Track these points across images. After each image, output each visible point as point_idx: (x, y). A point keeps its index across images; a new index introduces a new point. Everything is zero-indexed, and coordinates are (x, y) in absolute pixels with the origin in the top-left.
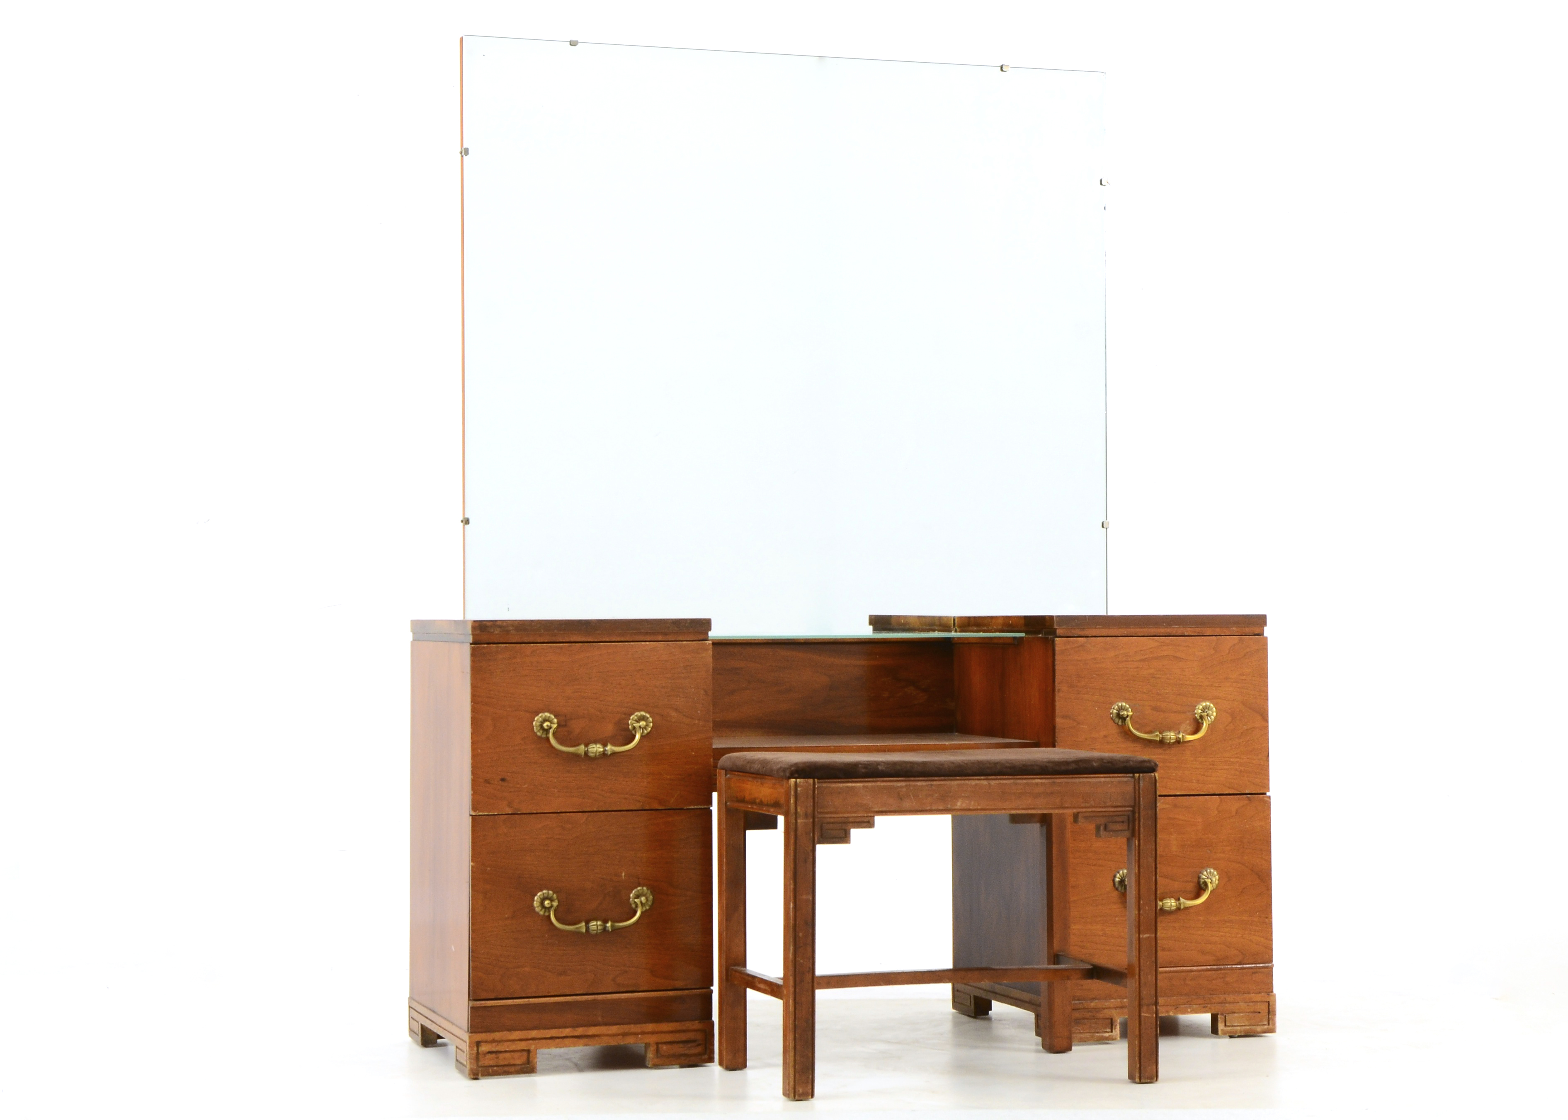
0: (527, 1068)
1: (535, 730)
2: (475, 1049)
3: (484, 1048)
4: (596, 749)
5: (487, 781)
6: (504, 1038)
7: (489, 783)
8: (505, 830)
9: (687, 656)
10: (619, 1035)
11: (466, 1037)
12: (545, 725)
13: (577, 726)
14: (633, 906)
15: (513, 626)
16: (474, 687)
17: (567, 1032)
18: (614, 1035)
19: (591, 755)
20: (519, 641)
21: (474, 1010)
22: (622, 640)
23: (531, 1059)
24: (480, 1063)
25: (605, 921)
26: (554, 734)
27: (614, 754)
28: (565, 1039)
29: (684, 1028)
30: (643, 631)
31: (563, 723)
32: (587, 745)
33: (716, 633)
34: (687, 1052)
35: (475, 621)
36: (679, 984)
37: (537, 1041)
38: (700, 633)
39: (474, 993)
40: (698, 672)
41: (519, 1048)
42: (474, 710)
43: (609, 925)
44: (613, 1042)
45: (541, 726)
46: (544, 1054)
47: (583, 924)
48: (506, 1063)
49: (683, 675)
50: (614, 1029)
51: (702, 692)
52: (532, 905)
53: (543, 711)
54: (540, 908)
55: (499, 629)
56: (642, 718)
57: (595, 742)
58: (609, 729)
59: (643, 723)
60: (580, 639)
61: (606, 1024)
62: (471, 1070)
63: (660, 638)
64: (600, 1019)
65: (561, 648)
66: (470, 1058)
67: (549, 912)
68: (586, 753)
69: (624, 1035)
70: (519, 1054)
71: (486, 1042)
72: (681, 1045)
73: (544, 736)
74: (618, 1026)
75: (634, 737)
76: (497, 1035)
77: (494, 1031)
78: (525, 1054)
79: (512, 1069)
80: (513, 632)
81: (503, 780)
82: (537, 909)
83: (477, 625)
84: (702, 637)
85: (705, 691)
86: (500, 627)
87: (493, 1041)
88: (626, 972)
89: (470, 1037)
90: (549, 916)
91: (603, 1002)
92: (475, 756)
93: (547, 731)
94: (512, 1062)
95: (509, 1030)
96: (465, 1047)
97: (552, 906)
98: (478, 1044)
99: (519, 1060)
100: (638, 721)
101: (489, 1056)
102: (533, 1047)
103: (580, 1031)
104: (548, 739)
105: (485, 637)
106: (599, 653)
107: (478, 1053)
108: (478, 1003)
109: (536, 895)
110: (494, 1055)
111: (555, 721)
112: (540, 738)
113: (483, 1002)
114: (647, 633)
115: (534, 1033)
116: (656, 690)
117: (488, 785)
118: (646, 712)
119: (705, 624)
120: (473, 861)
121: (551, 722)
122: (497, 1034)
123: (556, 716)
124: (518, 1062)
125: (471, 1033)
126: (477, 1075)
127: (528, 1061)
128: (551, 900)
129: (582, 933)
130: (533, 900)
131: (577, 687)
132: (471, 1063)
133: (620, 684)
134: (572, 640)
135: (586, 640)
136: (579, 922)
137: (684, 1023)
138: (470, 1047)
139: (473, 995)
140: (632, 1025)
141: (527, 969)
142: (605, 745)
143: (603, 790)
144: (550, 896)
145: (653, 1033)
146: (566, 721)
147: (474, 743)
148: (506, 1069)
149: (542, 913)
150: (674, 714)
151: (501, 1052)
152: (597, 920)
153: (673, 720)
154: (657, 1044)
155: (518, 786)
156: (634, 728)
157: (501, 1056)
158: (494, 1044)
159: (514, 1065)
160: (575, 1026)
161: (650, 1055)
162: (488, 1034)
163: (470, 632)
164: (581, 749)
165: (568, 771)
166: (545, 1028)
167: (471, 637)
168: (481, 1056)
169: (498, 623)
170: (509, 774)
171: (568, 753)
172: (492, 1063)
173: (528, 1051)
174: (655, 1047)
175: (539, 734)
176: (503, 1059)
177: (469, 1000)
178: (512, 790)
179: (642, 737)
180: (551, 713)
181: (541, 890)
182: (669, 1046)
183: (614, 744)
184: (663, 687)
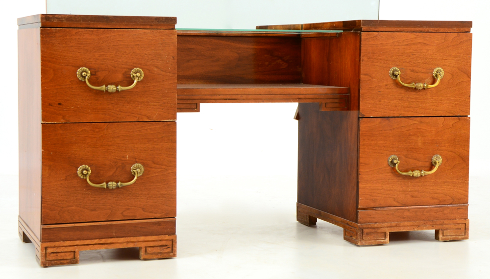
0: (73, 261)
1: (78, 77)
2: (44, 251)
3: (49, 251)
4: (112, 88)
5: (50, 105)
6: (61, 245)
7: (52, 106)
8: (61, 132)
9: (163, 37)
10: (124, 243)
11: (39, 243)
12: (83, 74)
13: (101, 75)
14: (133, 174)
15: (65, 18)
16: (42, 52)
17: (96, 241)
18: (122, 243)
19: (109, 91)
20: (69, 26)
21: (43, 230)
22: (127, 27)
23: (76, 256)
24: (47, 259)
25: (117, 182)
26: (88, 79)
27: (123, 91)
28: (95, 245)
29: (160, 239)
30: (138, 23)
31: (93, 73)
32: (106, 86)
33: (180, 26)
34: (161, 251)
35: (42, 14)
36: (158, 215)
37: (79, 247)
38: (171, 25)
39: (44, 220)
40: (169, 46)
41: (69, 250)
42: (42, 65)
43: (119, 184)
44: (121, 247)
45: (81, 75)
46: (82, 252)
47: (105, 183)
48: (61, 258)
49: (160, 48)
50: (122, 240)
51: (171, 58)
52: (77, 173)
53: (82, 66)
54: (81, 175)
55: (56, 20)
56: (139, 72)
57: (112, 84)
58: (120, 77)
59: (138, 74)
60: (103, 27)
61: (117, 237)
62: (42, 262)
63: (148, 27)
64: (114, 234)
65: (92, 31)
66: (41, 256)
67: (86, 176)
68: (107, 91)
69: (128, 243)
70: (69, 253)
71: (51, 247)
72: (159, 248)
73: (83, 80)
74: (124, 238)
75: (133, 81)
76: (57, 244)
77: (55, 241)
78: (73, 253)
79: (65, 262)
80: (65, 21)
81: (59, 104)
82: (80, 175)
83: (44, 17)
84: (171, 28)
85: (173, 57)
86: (57, 18)
87: (55, 247)
88: (129, 209)
89: (41, 245)
90: (86, 179)
91: (116, 225)
92: (43, 91)
93: (84, 77)
94: (65, 258)
95: (63, 241)
96: (39, 249)
97: (87, 174)
98: (46, 248)
99: (69, 256)
100: (135, 73)
101: (52, 255)
102: (77, 250)
103: (103, 241)
104: (85, 82)
105: (49, 24)
106: (114, 35)
107: (46, 253)
108: (46, 227)
109: (79, 167)
110: (55, 254)
111: (89, 72)
112: (81, 81)
113: (49, 226)
114: (141, 25)
115: (78, 242)
116: (146, 56)
117: (51, 107)
118: (140, 68)
119: (173, 20)
120: (42, 149)
121: (87, 72)
122: (57, 243)
123: (89, 69)
124: (69, 258)
125: (42, 242)
126: (46, 265)
127: (74, 258)
128: (87, 170)
129: (104, 188)
130: (77, 170)
131: (101, 53)
132: (42, 259)
133: (125, 52)
134: (99, 27)
135: (106, 27)
136: (103, 182)
137: (160, 236)
138: (41, 250)
139: (44, 222)
140: (132, 238)
141: (73, 208)
142: (117, 86)
143: (116, 111)
144: (87, 168)
145: (143, 241)
146: (95, 72)
147: (42, 83)
148: (62, 261)
149: (82, 177)
150: (155, 69)
151: (59, 252)
152: (112, 181)
153: (155, 73)
154: (146, 247)
155: (68, 108)
156: (134, 76)
157: (59, 255)
158: (55, 248)
159: (66, 259)
160: (100, 238)
161: (142, 253)
162: (52, 243)
163: (40, 21)
164: (104, 88)
165: (96, 100)
166: (84, 240)
167: (41, 23)
168: (47, 255)
169: (56, 16)
170: (63, 101)
171: (96, 90)
172: (54, 258)
173: (74, 252)
174: (144, 249)
175: (80, 79)
176: (60, 256)
177: (41, 224)
178: (65, 110)
179: (138, 82)
180: (86, 68)
181: (82, 165)
182: (152, 248)
183: (122, 86)
184: (150, 55)
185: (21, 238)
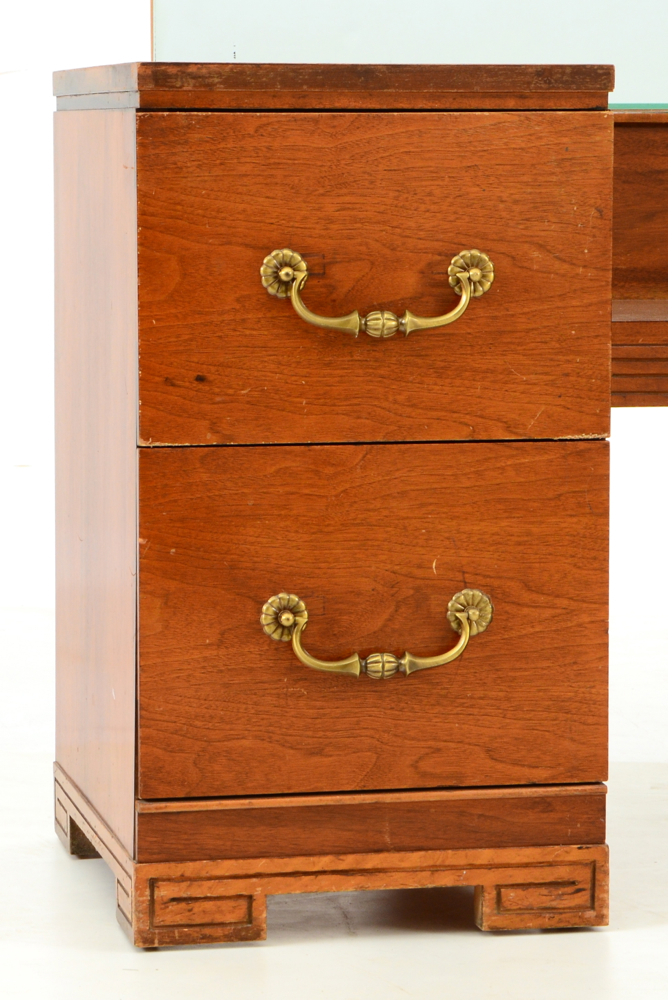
0: (247, 932)
1: (265, 284)
2: (148, 892)
3: (164, 892)
4: (382, 322)
5: (169, 381)
6: (204, 874)
7: (173, 385)
8: (205, 477)
9: (565, 140)
10: (422, 869)
11: (130, 866)
12: (282, 273)
13: (344, 277)
14: (454, 625)
15: (220, 75)
16: (143, 197)
17: (324, 862)
18: (414, 870)
19: (372, 333)
20: (234, 105)
21: (143, 819)
22: (437, 106)
23: (254, 915)
24: (157, 920)
25: (400, 655)
26: (300, 292)
27: (418, 333)
28: (320, 877)
29: (550, 858)
30: (477, 89)
31: (317, 270)
32: (364, 314)
33: (624, 96)
34: (554, 904)
35: (144, 64)
36: (541, 775)
37: (266, 880)
38: (593, 95)
39: (146, 786)
40: (586, 171)
41: (232, 892)
42: (143, 242)
43: (406, 660)
44: (413, 883)
45: (277, 277)
46: (277, 899)
47: (356, 659)
48: (207, 920)
49: (554, 179)
50: (415, 859)
51: (593, 212)
52: (258, 622)
53: (281, 247)
54: (273, 627)
55: (192, 82)
56: (475, 263)
57: (382, 308)
58: (409, 282)
59: (475, 273)
60: (353, 105)
61: (399, 849)
62: (139, 932)
63: (511, 104)
64: (387, 839)
65: (316, 121)
66: (138, 911)
67: (290, 633)
68: (363, 332)
69: (435, 869)
70: (231, 903)
71: (169, 880)
72: (544, 891)
73: (282, 295)
74: (422, 853)
75: (458, 298)
76: (190, 868)
77: (182, 860)
78: (243, 903)
79: (219, 932)
80: (221, 88)
81: (200, 379)
82: (268, 630)
83: (149, 72)
84: (594, 103)
85: (600, 211)
86: (194, 77)
87: (183, 878)
88: (438, 750)
89: (136, 870)
90: (290, 643)
91: (394, 807)
92: (145, 332)
93: (286, 285)
94: (219, 918)
95: (212, 858)
96: (129, 885)
97: (295, 624)
98: (153, 883)
99: (233, 914)
100: (465, 269)
101: (173, 907)
102: (258, 892)
103: (349, 861)
104: (288, 300)
105: (166, 97)
106: (392, 134)
107: (152, 901)
108: (153, 807)
109: (266, 601)
110: (183, 905)
111: (303, 265)
112: (274, 298)
113: (163, 804)
114: (485, 95)
115: (261, 865)
116: (502, 206)
117: (171, 388)
118: (482, 250)
119: (600, 77)
120: (142, 535)
121: (295, 268)
122: (190, 865)
123: (303, 256)
124: (230, 918)
125: (140, 862)
126: (152, 942)
127: (250, 918)
128: (295, 612)
129: (354, 676)
130: (260, 612)
131: (347, 199)
132: (138, 919)
133: (430, 194)
134: (338, 105)
135: (364, 106)
136: (348, 656)
137: (550, 848)
138: (137, 888)
139: (145, 790)
140: (450, 851)
141: (246, 743)
142: (400, 315)
143: (395, 402)
144: (292, 604)
145: (490, 867)
146: (324, 266)
147: (143, 306)
148: (207, 931)
149: (276, 636)
150: (536, 254)
151: (196, 899)
152: (381, 651)
153: (535, 267)
154: (498, 887)
155: (231, 391)
156: (458, 281)
157: (197, 907)
158: (184, 885)
159: (222, 924)
160: (339, 852)
161: (485, 908)
162: (173, 864)
163: (136, 86)
164: (353, 321)
165: (328, 365)
166: (281, 856)
167: (138, 95)
168: (157, 907)
169: (191, 70)
170: (213, 369)
171: (328, 330)
172: (179, 919)
173: (250, 898)
174: (495, 892)
175: (271, 291)
176: (201, 912)
177: (136, 799)
178: (218, 399)
179: (473, 300)
180: (294, 250)
181: (275, 593)
182: (520, 892)
183: (417, 314)
184: (516, 202)
185: (63, 843)
